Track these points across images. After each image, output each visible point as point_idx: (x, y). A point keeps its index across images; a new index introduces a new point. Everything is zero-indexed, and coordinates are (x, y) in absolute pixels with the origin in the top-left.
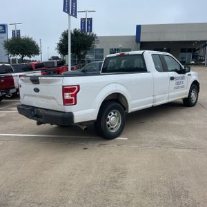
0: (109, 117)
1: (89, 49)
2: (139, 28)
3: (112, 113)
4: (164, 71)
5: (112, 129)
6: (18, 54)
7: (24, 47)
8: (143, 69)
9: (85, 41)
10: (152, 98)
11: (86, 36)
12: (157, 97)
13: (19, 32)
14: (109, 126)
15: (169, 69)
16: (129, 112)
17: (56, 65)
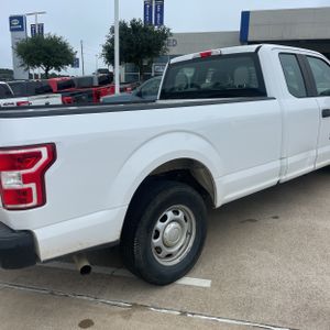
0: (159, 225)
1: (157, 55)
2: (245, 16)
3: (170, 214)
4: (308, 96)
5: (169, 255)
6: (39, 65)
7: (49, 52)
8: (257, 91)
9: (150, 41)
10: (277, 164)
11: (152, 32)
12: (291, 160)
13: (41, 27)
14: (158, 250)
15: (320, 90)
16: (219, 204)
17: (96, 83)
